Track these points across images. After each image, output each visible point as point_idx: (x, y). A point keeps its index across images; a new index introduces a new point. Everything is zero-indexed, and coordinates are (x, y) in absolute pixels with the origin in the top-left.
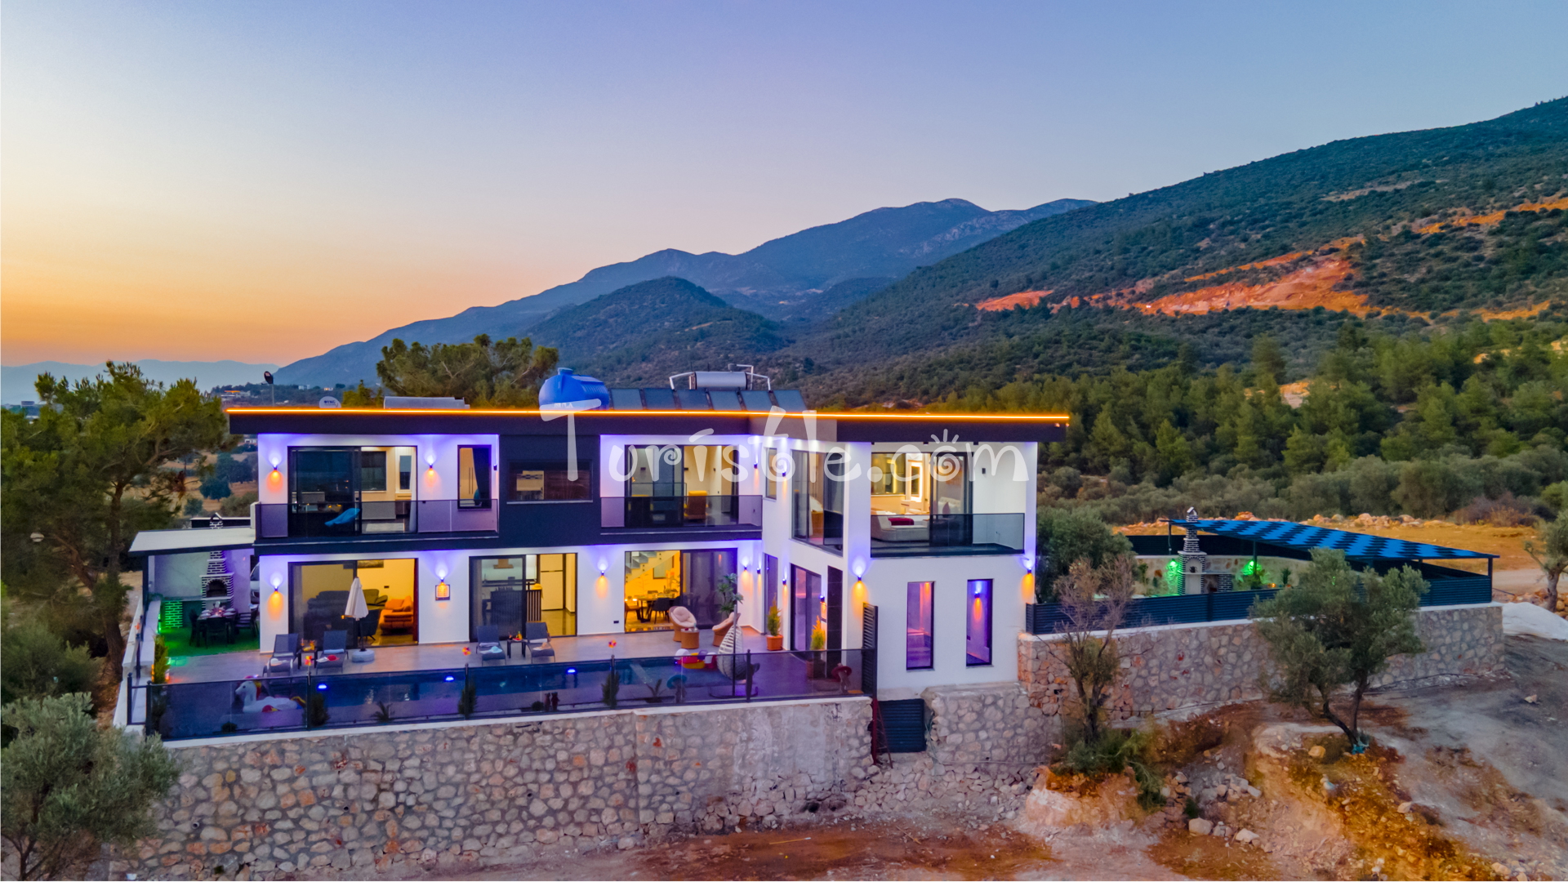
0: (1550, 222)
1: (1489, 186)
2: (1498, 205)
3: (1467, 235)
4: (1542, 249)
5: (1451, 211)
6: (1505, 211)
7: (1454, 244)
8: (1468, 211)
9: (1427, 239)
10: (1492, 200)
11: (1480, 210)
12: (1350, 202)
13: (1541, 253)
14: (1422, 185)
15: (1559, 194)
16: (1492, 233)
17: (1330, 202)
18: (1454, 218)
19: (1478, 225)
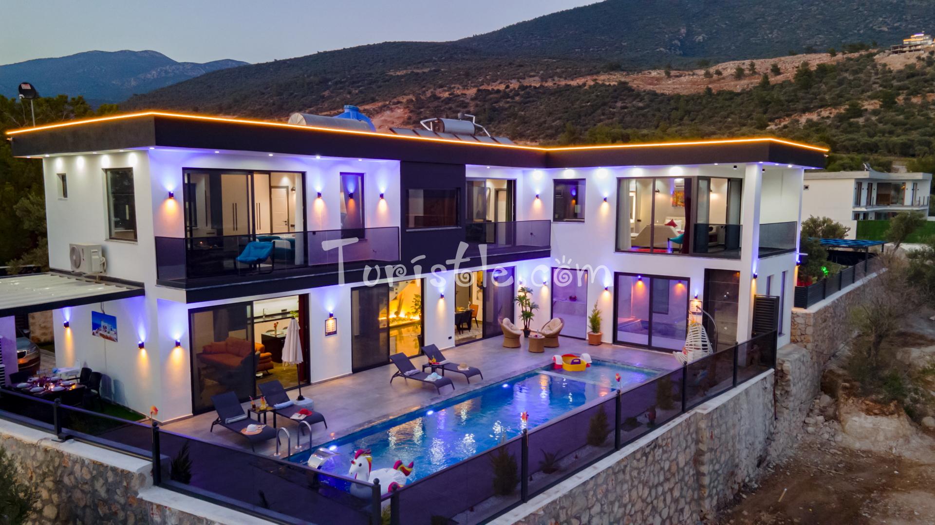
0: (495, 96)
1: (467, 75)
2: (472, 85)
3: (462, 99)
4: (494, 110)
5: (453, 86)
6: (476, 89)
7: (456, 104)
8: (460, 87)
9: (444, 100)
10: (470, 82)
11: (465, 87)
12: (402, 76)
13: (494, 111)
14: (435, 71)
15: (498, 82)
16: (472, 99)
17: (391, 75)
18: (455, 90)
19: (465, 94)
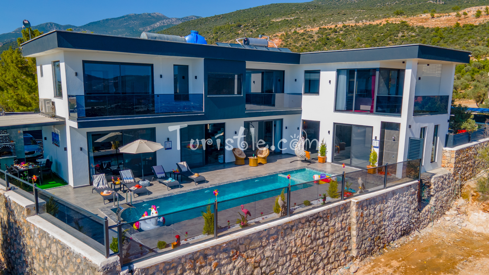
1: (314, 20)
6: (319, 27)
7: (307, 36)
10: (315, 24)
12: (280, 22)
13: (328, 40)
14: (297, 18)
15: (331, 24)
17: (274, 22)
19: (313, 31)
